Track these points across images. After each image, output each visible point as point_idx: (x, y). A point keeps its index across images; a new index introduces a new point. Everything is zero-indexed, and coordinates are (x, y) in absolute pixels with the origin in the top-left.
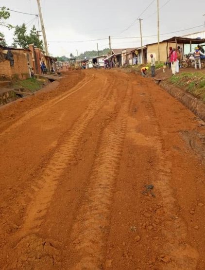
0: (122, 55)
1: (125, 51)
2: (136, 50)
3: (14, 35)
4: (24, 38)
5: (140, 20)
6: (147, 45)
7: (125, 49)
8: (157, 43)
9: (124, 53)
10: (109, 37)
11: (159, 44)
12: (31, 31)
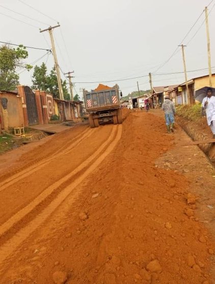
0: (164, 93)
1: (167, 89)
2: (180, 86)
3: (33, 77)
4: (44, 80)
5: (182, 46)
6: (194, 79)
7: (168, 87)
8: (208, 76)
9: (166, 92)
10: (150, 74)
11: (210, 76)
12: (52, 71)
